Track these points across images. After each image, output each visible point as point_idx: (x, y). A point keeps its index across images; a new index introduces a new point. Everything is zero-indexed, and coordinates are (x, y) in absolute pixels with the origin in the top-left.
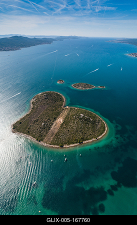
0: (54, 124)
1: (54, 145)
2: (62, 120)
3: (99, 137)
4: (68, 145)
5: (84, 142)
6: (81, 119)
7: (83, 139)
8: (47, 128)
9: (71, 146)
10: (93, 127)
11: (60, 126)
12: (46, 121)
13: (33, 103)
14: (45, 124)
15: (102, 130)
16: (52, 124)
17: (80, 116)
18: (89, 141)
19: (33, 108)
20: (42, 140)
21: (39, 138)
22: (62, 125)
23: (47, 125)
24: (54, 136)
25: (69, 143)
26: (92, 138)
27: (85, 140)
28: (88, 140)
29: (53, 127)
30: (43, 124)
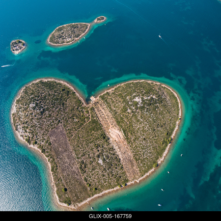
0: (116, 147)
1: (147, 172)
2: (118, 132)
3: (180, 115)
4: (161, 157)
5: (172, 137)
6: (142, 108)
7: (169, 134)
8: (113, 161)
9: (164, 154)
10: (165, 106)
11: (126, 143)
12: (97, 153)
13: (29, 141)
14: (104, 160)
15: (174, 101)
16: (112, 149)
17: (137, 103)
18: (175, 130)
19: (43, 151)
20: (127, 181)
21: (120, 182)
22: (127, 138)
23: (108, 157)
24: (135, 162)
25: (160, 154)
26: (175, 122)
27: (172, 133)
28: (173, 130)
29: (119, 153)
30: (101, 161)
